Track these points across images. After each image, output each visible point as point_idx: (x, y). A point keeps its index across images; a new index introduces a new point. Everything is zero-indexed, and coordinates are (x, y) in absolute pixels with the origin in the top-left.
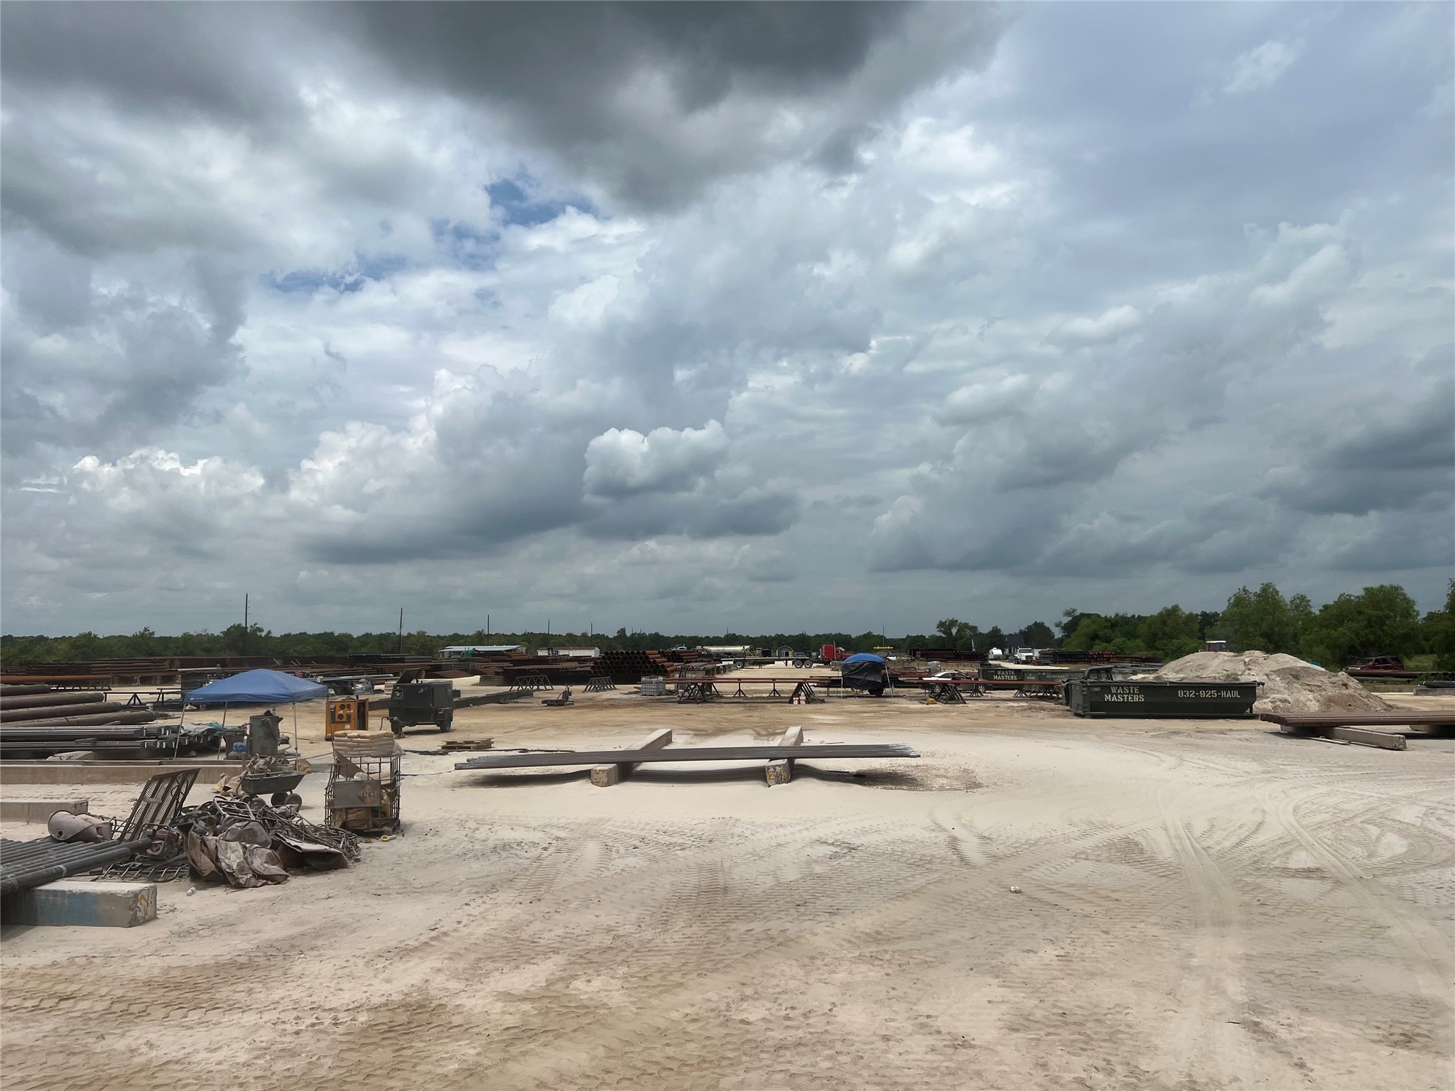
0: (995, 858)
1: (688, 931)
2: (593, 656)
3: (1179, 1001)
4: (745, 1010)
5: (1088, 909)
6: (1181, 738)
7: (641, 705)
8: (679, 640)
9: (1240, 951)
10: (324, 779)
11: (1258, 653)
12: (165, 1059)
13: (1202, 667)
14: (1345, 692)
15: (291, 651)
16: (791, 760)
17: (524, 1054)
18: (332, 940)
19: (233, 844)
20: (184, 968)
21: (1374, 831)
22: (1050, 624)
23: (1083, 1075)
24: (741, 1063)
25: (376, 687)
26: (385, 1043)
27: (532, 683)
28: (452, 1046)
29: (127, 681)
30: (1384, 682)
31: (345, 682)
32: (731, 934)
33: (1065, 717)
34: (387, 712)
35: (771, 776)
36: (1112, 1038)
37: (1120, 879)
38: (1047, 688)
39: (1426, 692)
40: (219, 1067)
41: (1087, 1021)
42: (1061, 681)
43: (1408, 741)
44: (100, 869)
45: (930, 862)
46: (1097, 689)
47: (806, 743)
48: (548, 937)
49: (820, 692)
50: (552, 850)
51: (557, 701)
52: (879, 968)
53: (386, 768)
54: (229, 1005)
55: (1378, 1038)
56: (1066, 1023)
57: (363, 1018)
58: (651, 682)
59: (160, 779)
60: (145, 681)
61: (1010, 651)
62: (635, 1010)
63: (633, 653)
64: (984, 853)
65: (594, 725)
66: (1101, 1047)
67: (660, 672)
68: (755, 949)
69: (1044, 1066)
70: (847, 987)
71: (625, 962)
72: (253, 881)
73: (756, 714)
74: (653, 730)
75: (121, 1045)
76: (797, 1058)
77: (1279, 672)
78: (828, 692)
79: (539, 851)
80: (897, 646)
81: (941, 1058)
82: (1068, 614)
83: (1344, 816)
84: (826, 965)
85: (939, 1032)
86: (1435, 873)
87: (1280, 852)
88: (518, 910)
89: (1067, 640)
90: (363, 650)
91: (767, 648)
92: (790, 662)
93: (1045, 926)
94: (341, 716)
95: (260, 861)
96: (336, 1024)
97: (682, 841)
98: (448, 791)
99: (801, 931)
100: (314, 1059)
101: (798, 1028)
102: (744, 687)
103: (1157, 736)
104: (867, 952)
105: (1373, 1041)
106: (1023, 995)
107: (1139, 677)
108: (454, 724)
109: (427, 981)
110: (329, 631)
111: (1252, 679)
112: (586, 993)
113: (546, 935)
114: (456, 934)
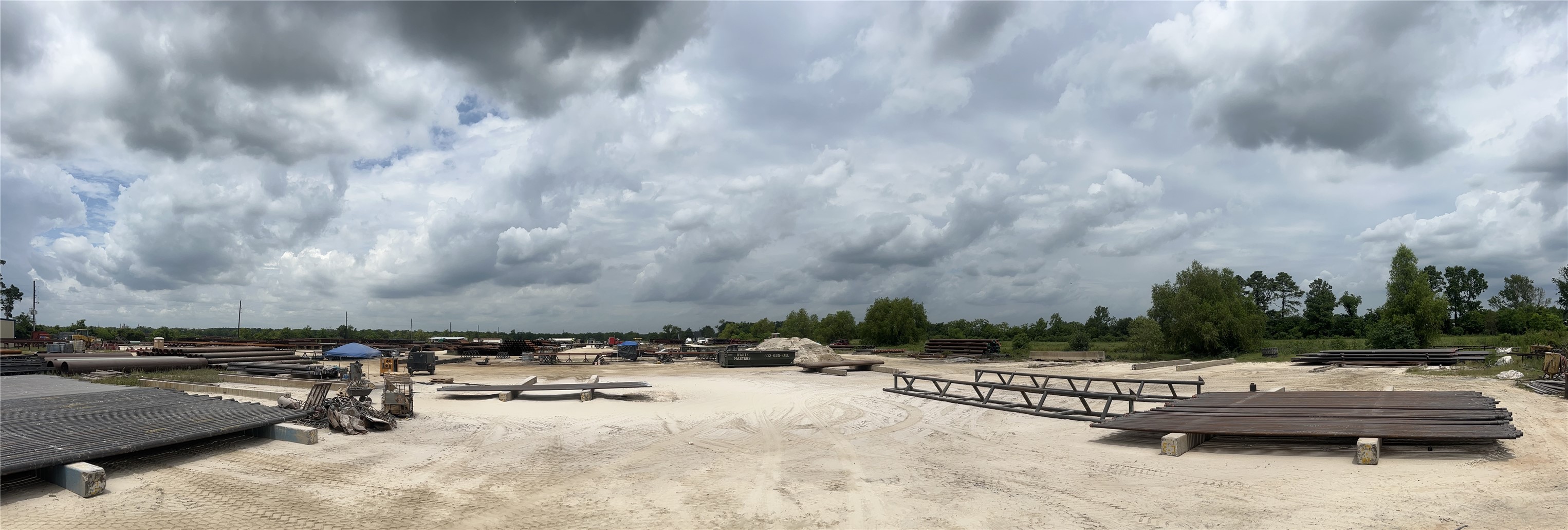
0: (683, 430)
1: (543, 466)
2: (499, 343)
3: (755, 484)
4: (569, 501)
5: (721, 449)
6: (764, 375)
7: (522, 365)
8: (540, 335)
9: (780, 461)
10: (381, 392)
11: (797, 338)
12: (323, 499)
13: (774, 344)
14: (828, 354)
15: (365, 337)
16: (593, 390)
17: (470, 517)
18: (387, 460)
19: (345, 415)
20: (329, 464)
21: (833, 407)
22: (713, 327)
23: (714, 519)
24: (567, 524)
25: (401, 354)
26: (410, 506)
27: (471, 355)
28: (438, 511)
29: (302, 348)
30: (842, 350)
31: (388, 351)
32: (563, 468)
33: (717, 367)
34: (406, 365)
35: (583, 397)
36: (727, 503)
37: (735, 436)
38: (710, 355)
39: (856, 354)
40: (344, 506)
41: (717, 497)
42: (716, 352)
43: (848, 373)
44: (296, 420)
45: (654, 433)
46: (731, 355)
47: (600, 382)
48: (480, 467)
49: (607, 360)
50: (481, 428)
51: (483, 363)
52: (629, 481)
53: (407, 388)
54: (347, 481)
55: (827, 488)
56: (708, 499)
57: (400, 494)
58: (527, 355)
59: (317, 386)
60: (308, 348)
61: (695, 339)
62: (520, 501)
63: (518, 341)
64: (678, 428)
65: (500, 374)
66: (722, 507)
67: (531, 350)
68: (574, 474)
69: (698, 518)
70: (615, 490)
71: (515, 479)
72: (353, 432)
73: (577, 370)
74: (528, 377)
75: (307, 490)
76: (592, 522)
77: (804, 346)
78: (611, 359)
79: (476, 429)
80: (644, 338)
81: (655, 518)
82: (721, 322)
83: (823, 403)
84: (606, 481)
85: (655, 508)
86: (851, 422)
87: (799, 419)
88: (466, 454)
89: (720, 334)
90: (395, 338)
91: (583, 339)
92: (593, 346)
93: (702, 458)
94: (387, 366)
95: (356, 423)
96: (389, 495)
97: (541, 426)
98: (435, 400)
99: (595, 466)
100: (381, 508)
101: (592, 509)
102: (571, 357)
103: (755, 375)
104: (624, 474)
105: (825, 490)
106: (691, 488)
107: (749, 349)
108: (436, 371)
109: (427, 482)
110: (380, 329)
111: (794, 349)
112: (497, 492)
113: (479, 466)
114: (439, 463)
